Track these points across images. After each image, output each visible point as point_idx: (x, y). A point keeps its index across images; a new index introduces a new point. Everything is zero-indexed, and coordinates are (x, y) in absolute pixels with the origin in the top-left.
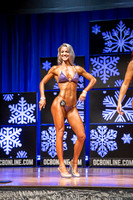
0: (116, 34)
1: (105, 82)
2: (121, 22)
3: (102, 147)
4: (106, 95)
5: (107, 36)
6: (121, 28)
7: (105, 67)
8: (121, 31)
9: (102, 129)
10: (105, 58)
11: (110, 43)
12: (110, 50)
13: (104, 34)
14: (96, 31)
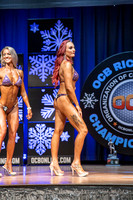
0: (54, 33)
1: (43, 80)
2: (59, 22)
3: (41, 145)
4: (45, 93)
5: (45, 35)
6: (59, 27)
7: (43, 65)
8: (59, 30)
9: (41, 127)
10: (43, 57)
11: (48, 42)
12: (48, 48)
13: (42, 32)
14: (35, 29)
